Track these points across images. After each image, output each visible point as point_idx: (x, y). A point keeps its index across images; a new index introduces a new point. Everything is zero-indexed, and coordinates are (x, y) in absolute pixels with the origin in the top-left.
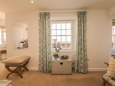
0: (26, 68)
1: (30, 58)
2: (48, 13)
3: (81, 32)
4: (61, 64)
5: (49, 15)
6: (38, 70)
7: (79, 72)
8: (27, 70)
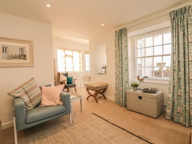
0: (104, 96)
1: (108, 85)
2: (124, 29)
3: (178, 47)
4: (140, 98)
5: (126, 31)
6: (114, 101)
7: (176, 120)
8: (105, 99)
